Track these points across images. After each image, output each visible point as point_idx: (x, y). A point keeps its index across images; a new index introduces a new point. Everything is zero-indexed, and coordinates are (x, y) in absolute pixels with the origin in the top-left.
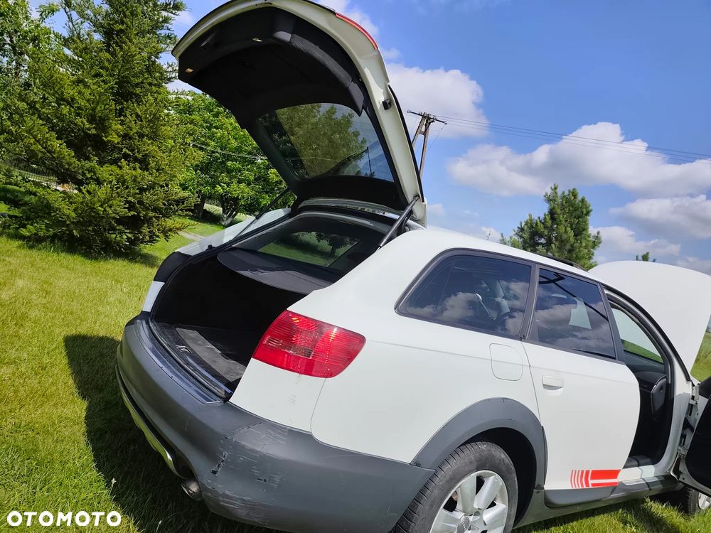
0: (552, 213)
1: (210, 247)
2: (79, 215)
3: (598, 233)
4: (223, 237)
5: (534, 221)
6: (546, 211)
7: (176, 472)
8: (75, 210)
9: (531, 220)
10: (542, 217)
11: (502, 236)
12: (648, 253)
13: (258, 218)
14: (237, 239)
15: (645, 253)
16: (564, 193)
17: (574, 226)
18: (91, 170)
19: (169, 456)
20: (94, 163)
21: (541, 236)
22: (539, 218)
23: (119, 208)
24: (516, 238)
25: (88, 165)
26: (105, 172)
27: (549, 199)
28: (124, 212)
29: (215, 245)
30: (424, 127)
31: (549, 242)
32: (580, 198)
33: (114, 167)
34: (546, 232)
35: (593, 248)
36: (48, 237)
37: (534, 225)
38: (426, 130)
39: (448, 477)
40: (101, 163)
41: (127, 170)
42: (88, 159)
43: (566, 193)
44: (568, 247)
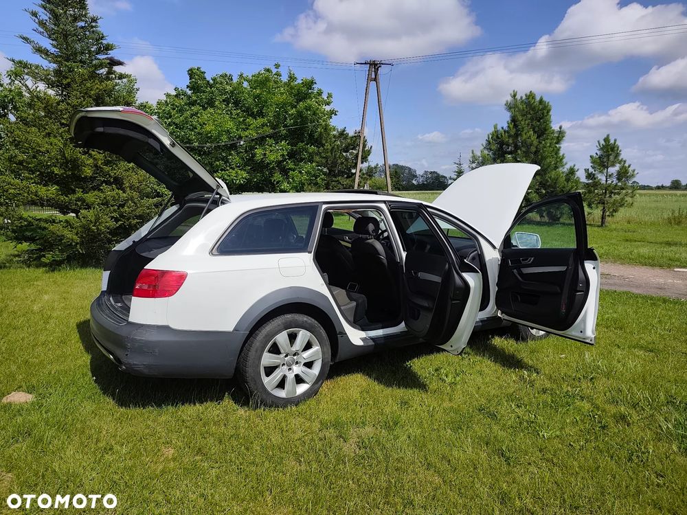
0: (514, 120)
1: (134, 242)
2: (82, 237)
3: (560, 128)
4: (141, 233)
5: (499, 133)
6: (509, 119)
7: (114, 361)
8: (77, 234)
9: (496, 131)
10: (505, 126)
11: (473, 153)
12: (608, 136)
13: (160, 215)
14: (150, 233)
15: (606, 136)
16: (521, 98)
17: (537, 129)
18: (78, 199)
19: (111, 357)
20: (79, 194)
21: (508, 145)
22: (503, 128)
23: (108, 223)
24: (486, 152)
25: (73, 197)
26: (91, 197)
27: (510, 107)
28: (112, 224)
29: (136, 240)
30: (373, 73)
31: (517, 147)
32: (538, 99)
33: (96, 192)
34: (511, 141)
35: (558, 142)
36: (64, 260)
37: (500, 136)
38: (376, 76)
39: (264, 336)
40: (85, 192)
41: (110, 192)
42: (74, 192)
43: (524, 97)
44: (533, 149)
